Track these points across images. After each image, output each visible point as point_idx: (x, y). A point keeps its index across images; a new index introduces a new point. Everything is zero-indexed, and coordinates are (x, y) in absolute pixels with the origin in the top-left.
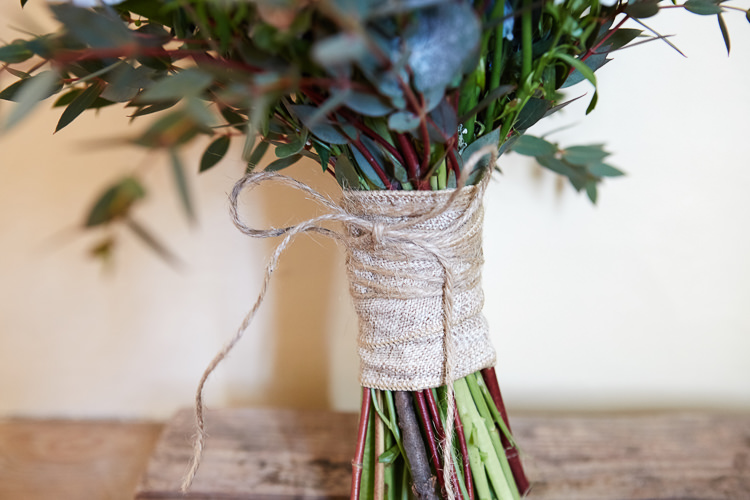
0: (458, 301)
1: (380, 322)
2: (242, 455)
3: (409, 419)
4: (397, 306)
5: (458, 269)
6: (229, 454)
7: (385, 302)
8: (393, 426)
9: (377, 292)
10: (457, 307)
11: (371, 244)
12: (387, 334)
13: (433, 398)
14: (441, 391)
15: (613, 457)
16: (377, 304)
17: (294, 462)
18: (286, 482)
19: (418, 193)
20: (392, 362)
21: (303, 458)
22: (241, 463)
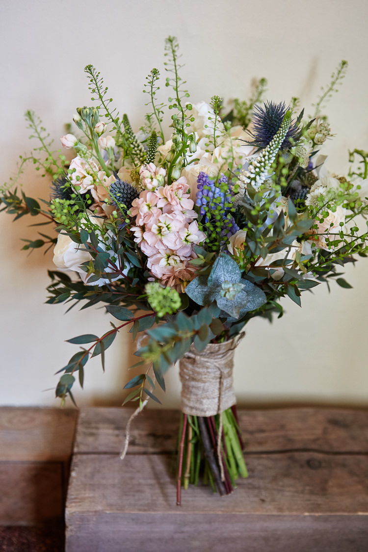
0: (226, 382)
1: (194, 390)
2: (117, 432)
3: (203, 427)
4: (201, 385)
5: (226, 371)
6: (110, 431)
7: (197, 383)
8: (196, 429)
9: (194, 379)
10: (225, 384)
11: (193, 361)
12: (196, 395)
13: (213, 419)
14: (217, 417)
15: (274, 430)
16: (193, 383)
17: (140, 435)
18: (139, 445)
19: (213, 345)
20: (197, 405)
21: (144, 433)
22: (117, 436)
